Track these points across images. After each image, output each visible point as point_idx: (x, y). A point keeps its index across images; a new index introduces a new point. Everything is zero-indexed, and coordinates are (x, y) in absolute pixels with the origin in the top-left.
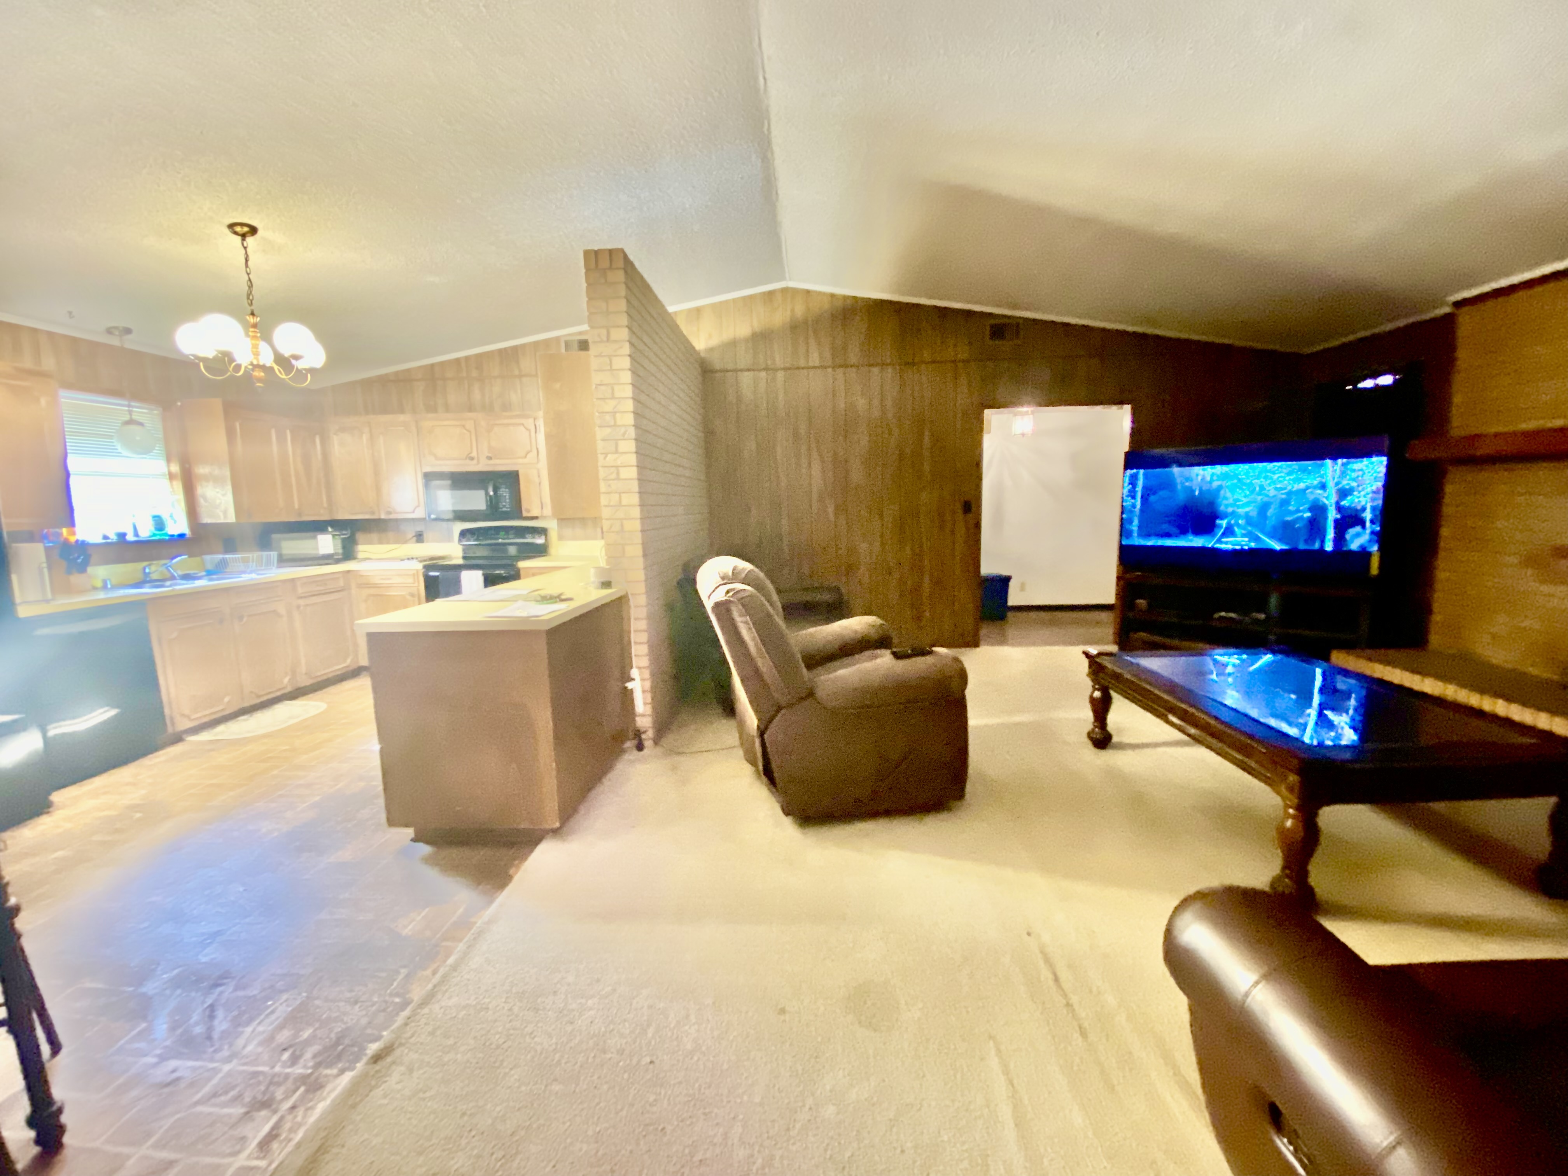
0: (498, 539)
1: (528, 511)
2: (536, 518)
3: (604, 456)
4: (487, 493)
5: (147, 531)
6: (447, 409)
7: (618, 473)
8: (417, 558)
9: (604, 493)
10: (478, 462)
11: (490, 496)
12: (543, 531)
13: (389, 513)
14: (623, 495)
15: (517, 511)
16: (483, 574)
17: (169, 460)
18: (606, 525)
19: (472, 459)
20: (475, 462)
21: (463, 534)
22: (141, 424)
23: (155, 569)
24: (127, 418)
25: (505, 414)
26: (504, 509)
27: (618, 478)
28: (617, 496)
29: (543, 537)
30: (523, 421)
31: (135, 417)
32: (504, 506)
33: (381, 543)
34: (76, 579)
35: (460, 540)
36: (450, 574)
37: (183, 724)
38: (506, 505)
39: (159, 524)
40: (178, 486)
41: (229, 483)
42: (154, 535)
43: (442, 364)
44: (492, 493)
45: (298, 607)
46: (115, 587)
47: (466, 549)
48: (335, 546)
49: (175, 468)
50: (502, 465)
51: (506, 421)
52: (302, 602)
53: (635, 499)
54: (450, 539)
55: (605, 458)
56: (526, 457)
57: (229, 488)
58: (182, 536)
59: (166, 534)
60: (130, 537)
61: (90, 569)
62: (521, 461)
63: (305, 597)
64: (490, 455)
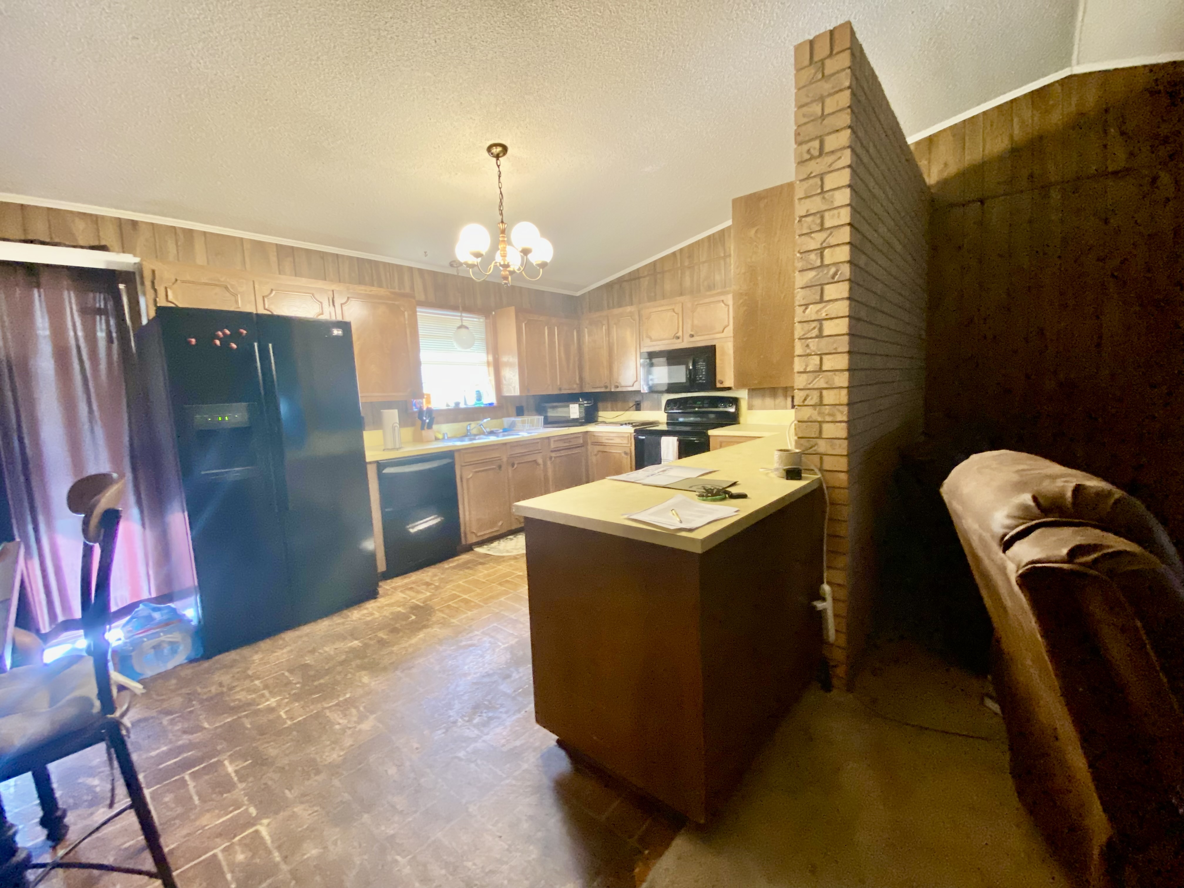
0: (695, 408)
1: (722, 383)
2: (729, 389)
3: (804, 307)
4: (687, 368)
5: (472, 402)
6: (664, 297)
7: (821, 330)
8: (632, 424)
9: (799, 356)
10: (683, 341)
11: (690, 370)
12: (735, 401)
13: (617, 387)
14: (825, 358)
15: (711, 383)
16: (678, 440)
17: (488, 353)
18: (799, 396)
19: (678, 338)
20: (680, 340)
21: (669, 403)
22: (467, 328)
23: (473, 426)
24: (459, 324)
25: (708, 293)
26: (701, 381)
27: (820, 336)
28: (817, 359)
29: (734, 407)
30: (722, 298)
31: (464, 324)
32: (701, 379)
33: (613, 410)
34: (426, 433)
35: (665, 409)
36: (653, 438)
37: (473, 539)
38: (702, 378)
39: (479, 398)
40: (492, 369)
41: (517, 367)
42: (476, 404)
43: (662, 259)
44: (691, 367)
45: (551, 458)
46: (450, 439)
47: (670, 416)
48: (580, 413)
49: (491, 358)
50: (700, 341)
51: (707, 300)
52: (553, 455)
53: (842, 362)
54: (659, 409)
55: (804, 312)
56: (723, 332)
57: (517, 371)
58: (491, 404)
59: (482, 404)
60: (462, 406)
61: (435, 427)
62: (718, 336)
63: (555, 451)
64: (692, 333)
